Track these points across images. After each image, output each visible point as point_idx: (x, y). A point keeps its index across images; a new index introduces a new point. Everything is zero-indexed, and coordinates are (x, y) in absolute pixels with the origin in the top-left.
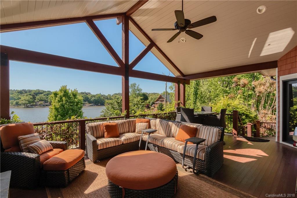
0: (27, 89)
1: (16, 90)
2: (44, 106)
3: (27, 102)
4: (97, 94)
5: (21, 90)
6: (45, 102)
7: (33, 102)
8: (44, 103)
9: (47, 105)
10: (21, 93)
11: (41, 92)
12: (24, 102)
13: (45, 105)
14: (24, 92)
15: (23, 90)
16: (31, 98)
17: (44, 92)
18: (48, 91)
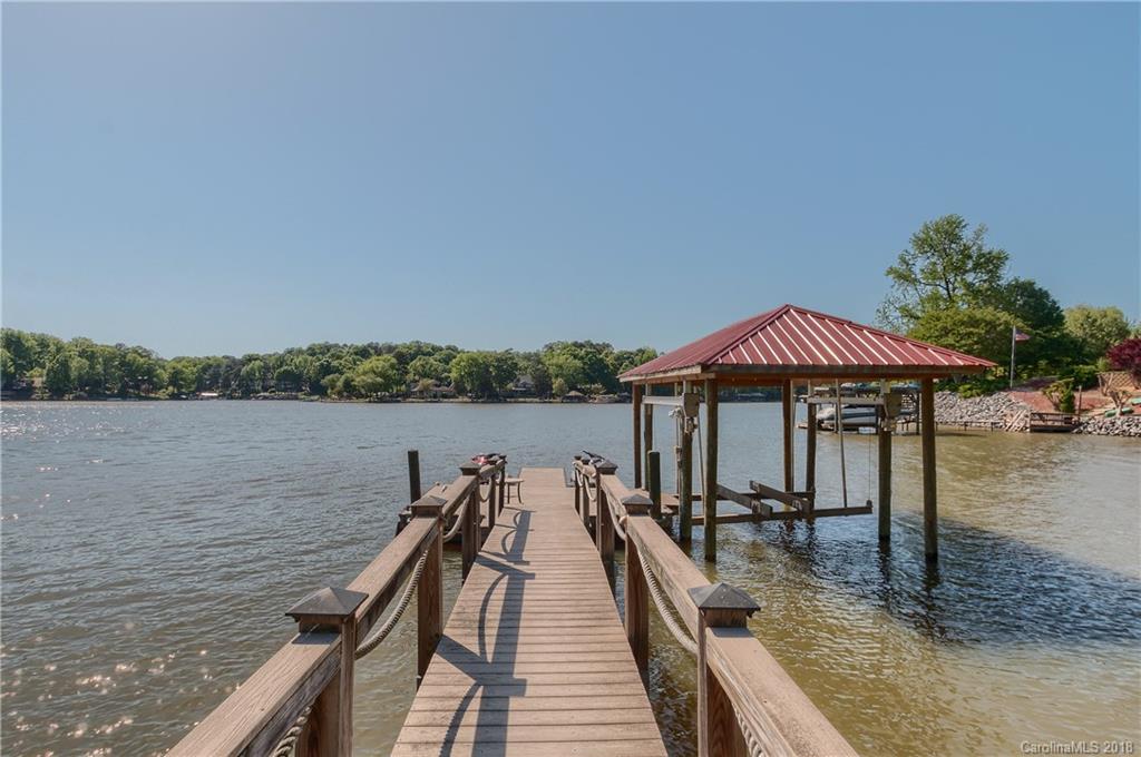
0: (382, 341)
1: (349, 345)
2: (435, 397)
3: (379, 380)
4: (640, 351)
5: (366, 344)
6: (438, 383)
7: (399, 383)
8: (436, 385)
9: (445, 396)
10: (363, 356)
11: (425, 350)
12: (369, 380)
13: (439, 394)
14: (372, 351)
15: (369, 346)
16: (392, 366)
17: (436, 349)
18: (449, 348)
